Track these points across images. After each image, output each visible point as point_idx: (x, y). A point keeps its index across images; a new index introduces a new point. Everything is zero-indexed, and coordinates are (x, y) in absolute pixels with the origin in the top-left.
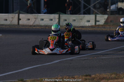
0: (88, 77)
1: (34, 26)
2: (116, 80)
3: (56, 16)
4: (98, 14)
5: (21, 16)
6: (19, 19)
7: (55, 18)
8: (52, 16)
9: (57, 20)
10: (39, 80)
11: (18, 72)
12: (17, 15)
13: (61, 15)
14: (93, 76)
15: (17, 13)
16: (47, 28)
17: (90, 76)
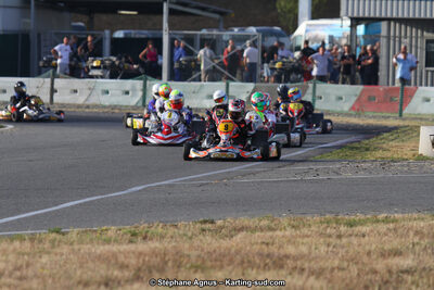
0: (208, 226)
1: (88, 107)
2: (270, 233)
3: (138, 83)
4: (233, 80)
5: (59, 83)
6: (53, 91)
7: (134, 89)
8: (128, 84)
9: (140, 94)
10: (95, 231)
11: (50, 212)
12: (49, 80)
13: (148, 82)
14: (219, 223)
15: (48, 77)
16: (117, 111)
17: (212, 222)
